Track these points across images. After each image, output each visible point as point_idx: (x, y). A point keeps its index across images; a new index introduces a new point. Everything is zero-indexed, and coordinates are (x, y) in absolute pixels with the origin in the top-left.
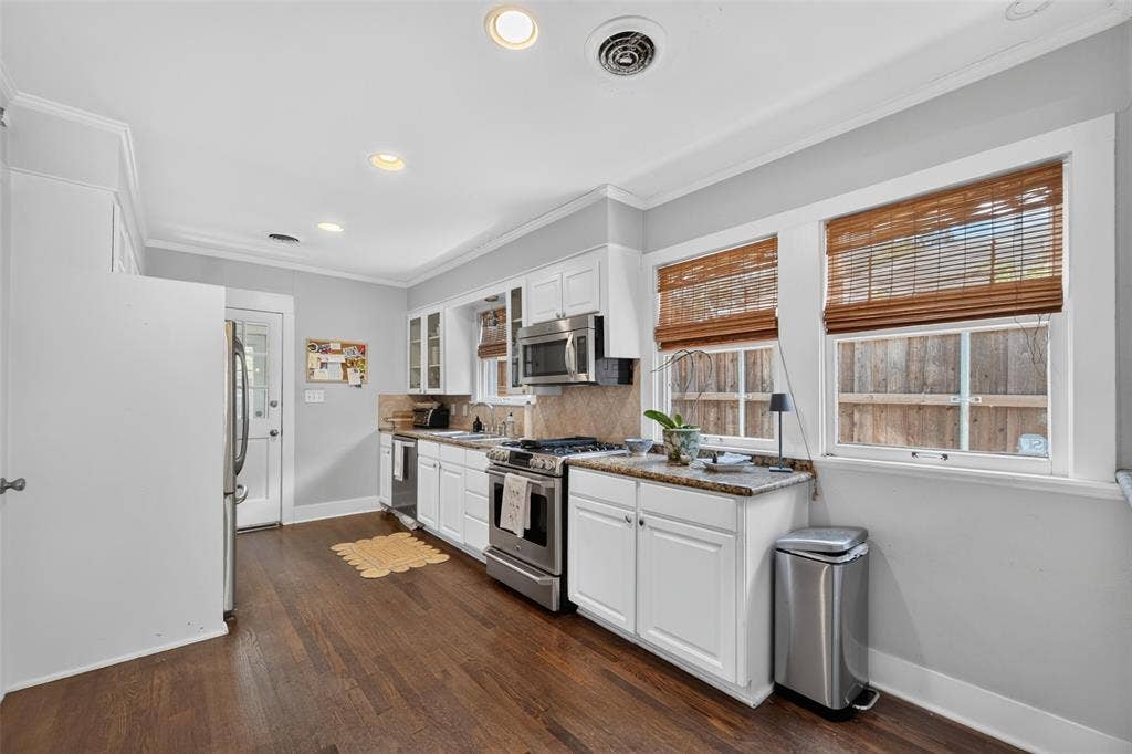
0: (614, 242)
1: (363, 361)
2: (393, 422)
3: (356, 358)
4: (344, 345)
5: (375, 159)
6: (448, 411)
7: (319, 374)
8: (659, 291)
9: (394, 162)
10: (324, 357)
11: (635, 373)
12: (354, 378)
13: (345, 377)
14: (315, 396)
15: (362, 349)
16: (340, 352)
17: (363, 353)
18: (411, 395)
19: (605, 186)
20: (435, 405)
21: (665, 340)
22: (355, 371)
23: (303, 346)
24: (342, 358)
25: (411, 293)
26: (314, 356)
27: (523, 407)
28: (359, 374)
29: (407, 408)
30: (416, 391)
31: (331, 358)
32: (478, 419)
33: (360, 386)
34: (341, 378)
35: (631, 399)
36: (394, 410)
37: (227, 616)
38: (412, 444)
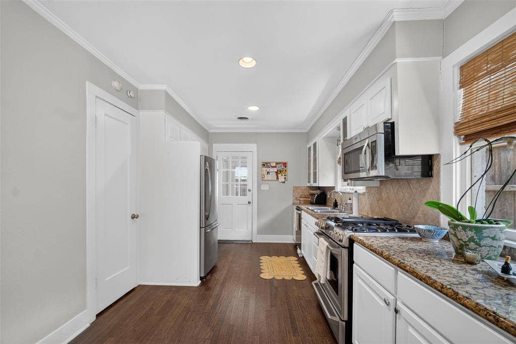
0: (404, 56)
1: (286, 170)
2: (300, 200)
3: (282, 168)
4: (277, 163)
5: (241, 62)
6: (326, 196)
7: (267, 177)
8: (461, 87)
9: (251, 62)
10: (268, 170)
11: (435, 168)
12: (281, 179)
13: (278, 178)
14: (265, 187)
15: (285, 164)
16: (275, 167)
17: (286, 167)
18: (308, 187)
19: (391, 11)
20: (318, 192)
21: (467, 132)
22: (282, 175)
23: (260, 166)
24: (275, 170)
25: (308, 135)
26: (265, 169)
27: (352, 193)
28: (283, 177)
29: (307, 193)
30: (309, 185)
31: (271, 170)
32: (336, 201)
33: (284, 182)
34: (276, 179)
35: (430, 191)
36: (301, 194)
37: (201, 278)
38: (300, 212)
